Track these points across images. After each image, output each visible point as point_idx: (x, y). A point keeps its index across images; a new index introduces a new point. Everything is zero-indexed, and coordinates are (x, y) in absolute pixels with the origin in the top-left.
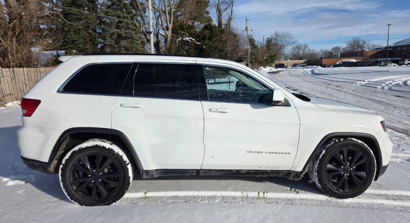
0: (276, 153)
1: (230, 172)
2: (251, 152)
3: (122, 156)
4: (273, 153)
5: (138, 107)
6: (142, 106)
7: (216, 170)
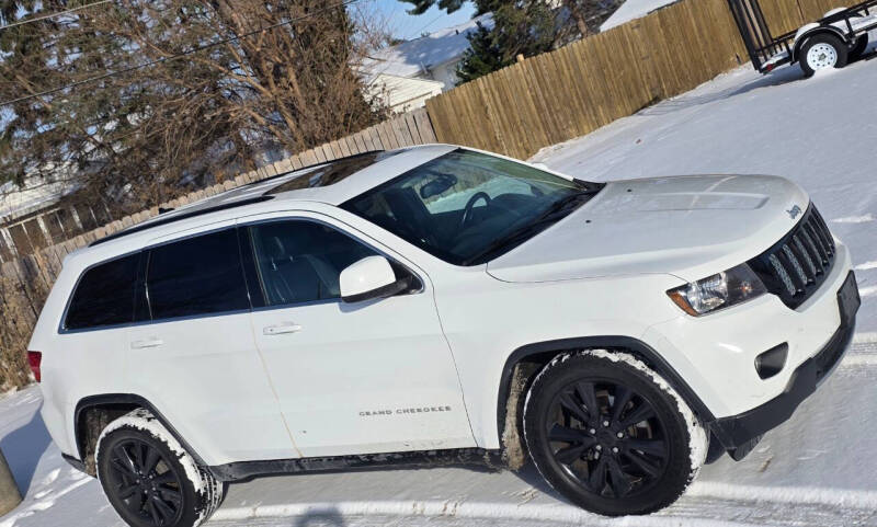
0: (419, 410)
1: (355, 462)
2: (368, 414)
3: (166, 443)
4: (412, 411)
5: (154, 346)
6: (160, 342)
7: (329, 459)
